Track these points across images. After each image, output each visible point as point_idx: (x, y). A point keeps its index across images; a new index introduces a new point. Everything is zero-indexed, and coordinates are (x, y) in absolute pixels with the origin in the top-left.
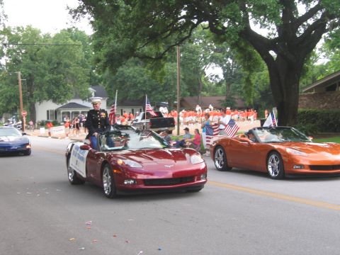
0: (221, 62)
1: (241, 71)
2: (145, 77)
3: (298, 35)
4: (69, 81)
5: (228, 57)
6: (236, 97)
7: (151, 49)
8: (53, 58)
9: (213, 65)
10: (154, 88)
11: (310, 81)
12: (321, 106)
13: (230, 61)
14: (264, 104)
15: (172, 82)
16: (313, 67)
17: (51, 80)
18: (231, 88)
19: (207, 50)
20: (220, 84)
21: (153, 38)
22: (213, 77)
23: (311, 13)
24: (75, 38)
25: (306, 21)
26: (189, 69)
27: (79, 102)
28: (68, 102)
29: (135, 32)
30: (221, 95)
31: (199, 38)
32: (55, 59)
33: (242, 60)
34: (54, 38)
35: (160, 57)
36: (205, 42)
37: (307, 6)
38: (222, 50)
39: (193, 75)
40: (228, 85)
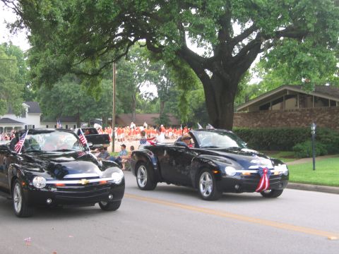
0: (155, 79)
1: (176, 89)
2: (80, 94)
3: (233, 55)
4: (2, 96)
5: (162, 75)
6: (170, 115)
7: (87, 66)
9: (148, 82)
10: (89, 105)
11: (243, 101)
12: (255, 125)
13: (165, 79)
15: (107, 99)
16: (247, 86)
18: (165, 106)
19: (141, 68)
20: (154, 102)
21: (90, 54)
22: (148, 95)
23: (246, 34)
24: (10, 53)
25: (241, 41)
26: (124, 86)
27: (13, 117)
28: (2, 117)
29: (72, 48)
30: (155, 113)
31: (134, 56)
33: (177, 78)
35: (96, 74)
36: (140, 60)
37: (243, 26)
38: (157, 68)
39: (127, 92)
40: (163, 103)
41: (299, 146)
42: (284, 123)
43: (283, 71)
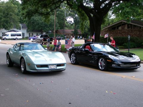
0: (73, 16)
2: (42, 21)
3: (101, 7)
4: (12, 21)
5: (76, 14)
6: (78, 30)
7: (44, 10)
8: (5, 11)
9: (70, 17)
10: (46, 25)
11: (107, 25)
13: (77, 16)
14: (89, 33)
15: (53, 23)
16: (109, 20)
17: (4, 20)
18: (76, 26)
19: (67, 11)
20: (72, 25)
21: (45, 6)
22: (70, 22)
24: (15, 4)
25: (105, 2)
26: (60, 18)
27: (16, 30)
28: (11, 30)
29: (38, 4)
30: (72, 29)
31: (64, 6)
32: (6, 12)
34: (6, 4)
35: (48, 14)
38: (74, 11)
39: (61, 20)
40: (75, 25)
41: (125, 44)
42: (121, 35)
43: (119, 15)
